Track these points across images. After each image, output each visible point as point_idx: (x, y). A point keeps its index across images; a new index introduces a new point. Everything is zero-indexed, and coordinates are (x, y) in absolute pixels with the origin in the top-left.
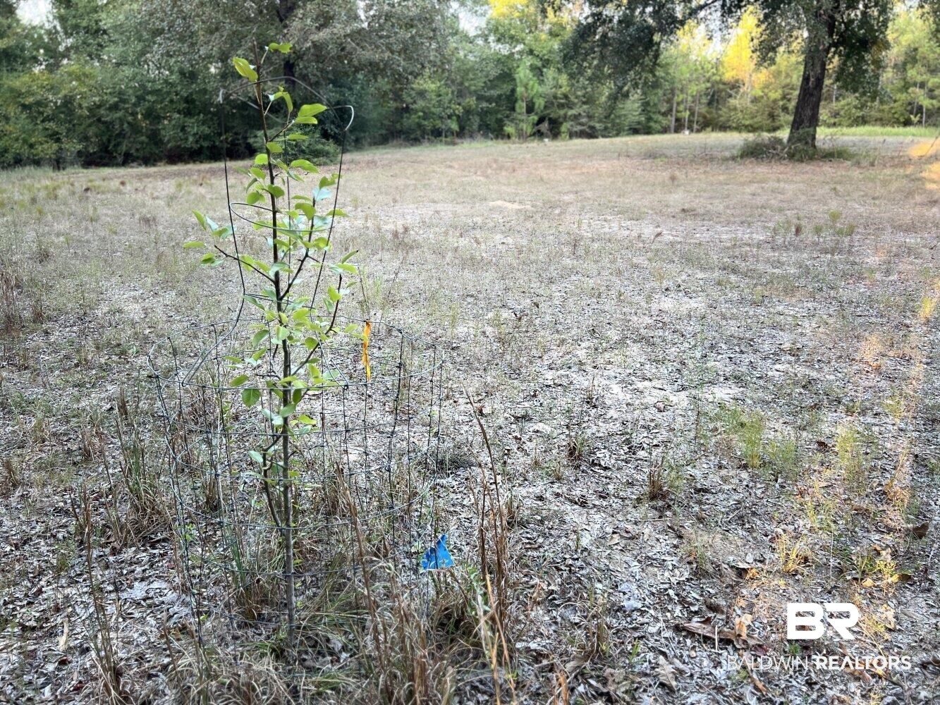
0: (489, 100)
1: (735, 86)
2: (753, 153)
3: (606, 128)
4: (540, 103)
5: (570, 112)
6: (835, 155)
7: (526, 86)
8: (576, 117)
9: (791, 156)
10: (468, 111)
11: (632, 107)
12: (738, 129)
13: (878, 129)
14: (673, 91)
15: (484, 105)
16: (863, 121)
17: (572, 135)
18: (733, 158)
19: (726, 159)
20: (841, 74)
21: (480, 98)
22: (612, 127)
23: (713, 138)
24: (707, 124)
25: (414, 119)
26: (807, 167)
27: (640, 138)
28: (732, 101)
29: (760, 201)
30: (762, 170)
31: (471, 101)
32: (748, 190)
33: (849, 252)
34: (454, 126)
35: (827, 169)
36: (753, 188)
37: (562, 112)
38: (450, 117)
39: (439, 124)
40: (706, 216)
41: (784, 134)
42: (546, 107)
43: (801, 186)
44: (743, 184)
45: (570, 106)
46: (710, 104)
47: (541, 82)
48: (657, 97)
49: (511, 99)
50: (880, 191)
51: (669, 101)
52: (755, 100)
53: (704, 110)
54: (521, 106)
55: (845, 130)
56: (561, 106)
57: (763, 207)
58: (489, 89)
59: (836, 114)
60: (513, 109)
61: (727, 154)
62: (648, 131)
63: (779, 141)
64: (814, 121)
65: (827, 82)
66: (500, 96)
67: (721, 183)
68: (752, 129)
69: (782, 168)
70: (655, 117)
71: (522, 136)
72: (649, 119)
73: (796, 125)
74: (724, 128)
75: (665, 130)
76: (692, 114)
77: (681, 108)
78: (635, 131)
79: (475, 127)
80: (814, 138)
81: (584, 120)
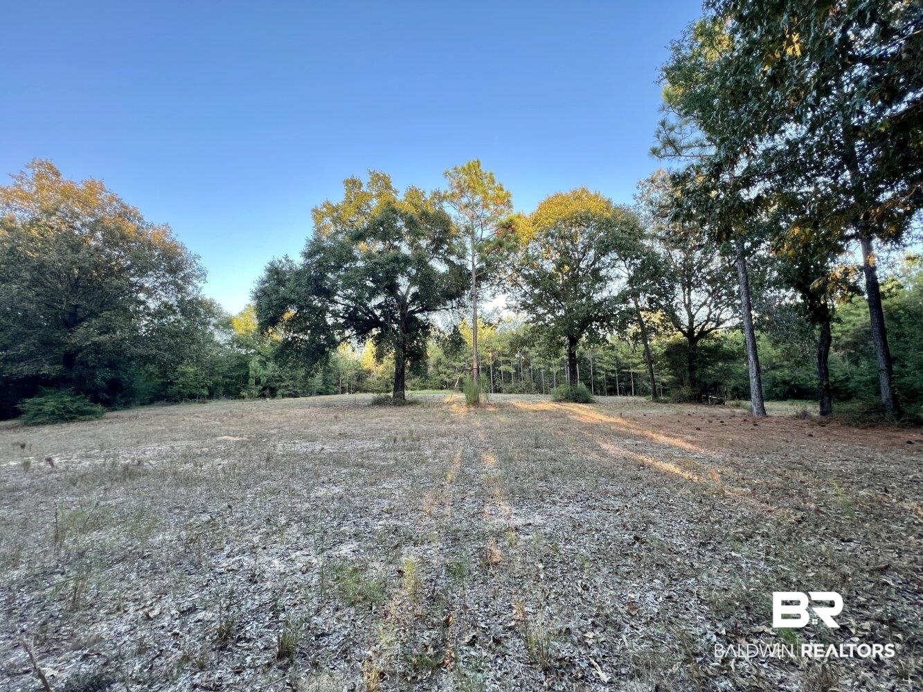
0: (231, 378)
1: (369, 372)
2: (378, 403)
3: (304, 392)
4: (264, 380)
5: (283, 384)
6: (413, 403)
7: (255, 371)
8: (286, 387)
9: (395, 404)
10: (216, 384)
11: (317, 381)
12: (372, 391)
13: (431, 391)
14: (339, 375)
15: (228, 380)
16: (424, 388)
17: (284, 396)
18: (369, 406)
19: (365, 406)
20: (411, 369)
21: (225, 377)
22: (307, 392)
23: (359, 396)
24: (357, 389)
25: (175, 388)
26: (403, 409)
27: (322, 397)
28: (368, 379)
29: (379, 426)
30: (382, 411)
31: (220, 378)
32: (374, 421)
33: (419, 449)
34: (206, 392)
35: (411, 409)
36: (377, 420)
37: (277, 384)
38: (203, 387)
39: (194, 391)
40: (352, 436)
41: (391, 394)
42: (267, 382)
43: (399, 418)
44: (372, 418)
45: (283, 381)
46: (358, 380)
47: (265, 369)
48: (330, 376)
49: (246, 377)
50: (432, 418)
51: (338, 379)
52: (379, 379)
53: (355, 383)
54: (252, 381)
55: (418, 392)
56: (278, 381)
57: (381, 429)
58: (231, 372)
59: (414, 385)
60: (247, 383)
61: (366, 404)
62: (327, 393)
63: (389, 397)
64: (403, 387)
65: (407, 371)
66: (239, 376)
67: (361, 419)
68: (378, 392)
69: (391, 410)
70: (331, 386)
71: (251, 397)
72: (328, 387)
73: (396, 389)
74: (366, 391)
75: (336, 393)
76: (350, 385)
77: (344, 382)
78: (320, 393)
79: (221, 392)
80: (404, 395)
81: (291, 388)
